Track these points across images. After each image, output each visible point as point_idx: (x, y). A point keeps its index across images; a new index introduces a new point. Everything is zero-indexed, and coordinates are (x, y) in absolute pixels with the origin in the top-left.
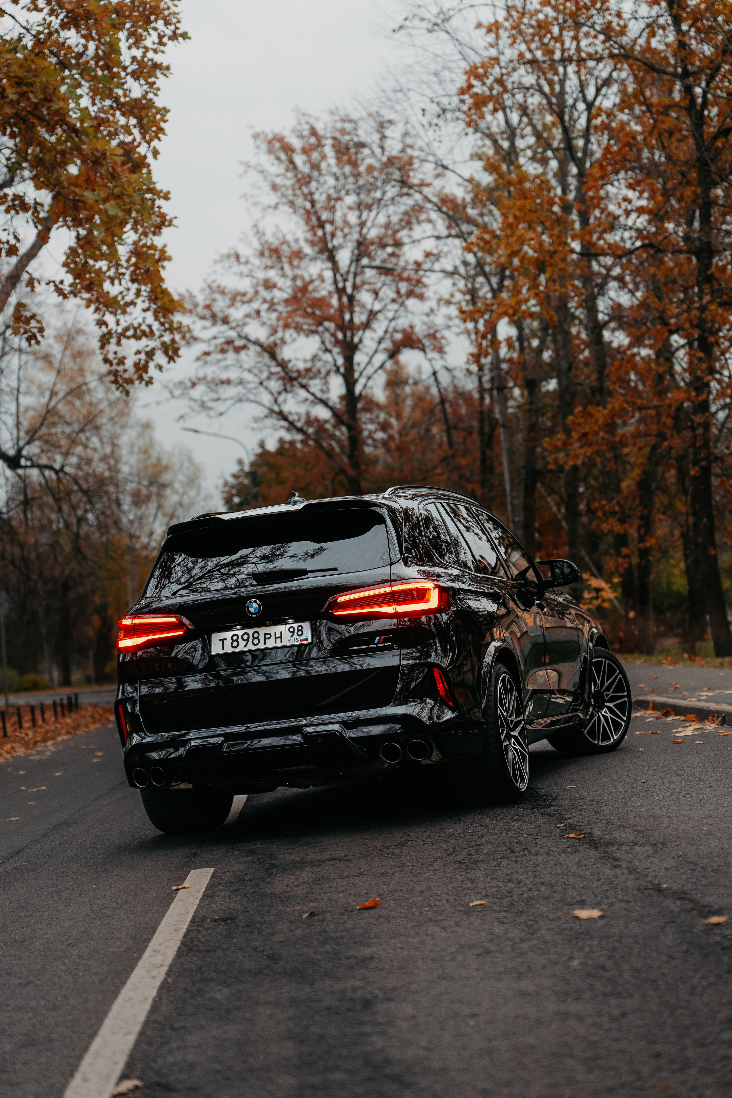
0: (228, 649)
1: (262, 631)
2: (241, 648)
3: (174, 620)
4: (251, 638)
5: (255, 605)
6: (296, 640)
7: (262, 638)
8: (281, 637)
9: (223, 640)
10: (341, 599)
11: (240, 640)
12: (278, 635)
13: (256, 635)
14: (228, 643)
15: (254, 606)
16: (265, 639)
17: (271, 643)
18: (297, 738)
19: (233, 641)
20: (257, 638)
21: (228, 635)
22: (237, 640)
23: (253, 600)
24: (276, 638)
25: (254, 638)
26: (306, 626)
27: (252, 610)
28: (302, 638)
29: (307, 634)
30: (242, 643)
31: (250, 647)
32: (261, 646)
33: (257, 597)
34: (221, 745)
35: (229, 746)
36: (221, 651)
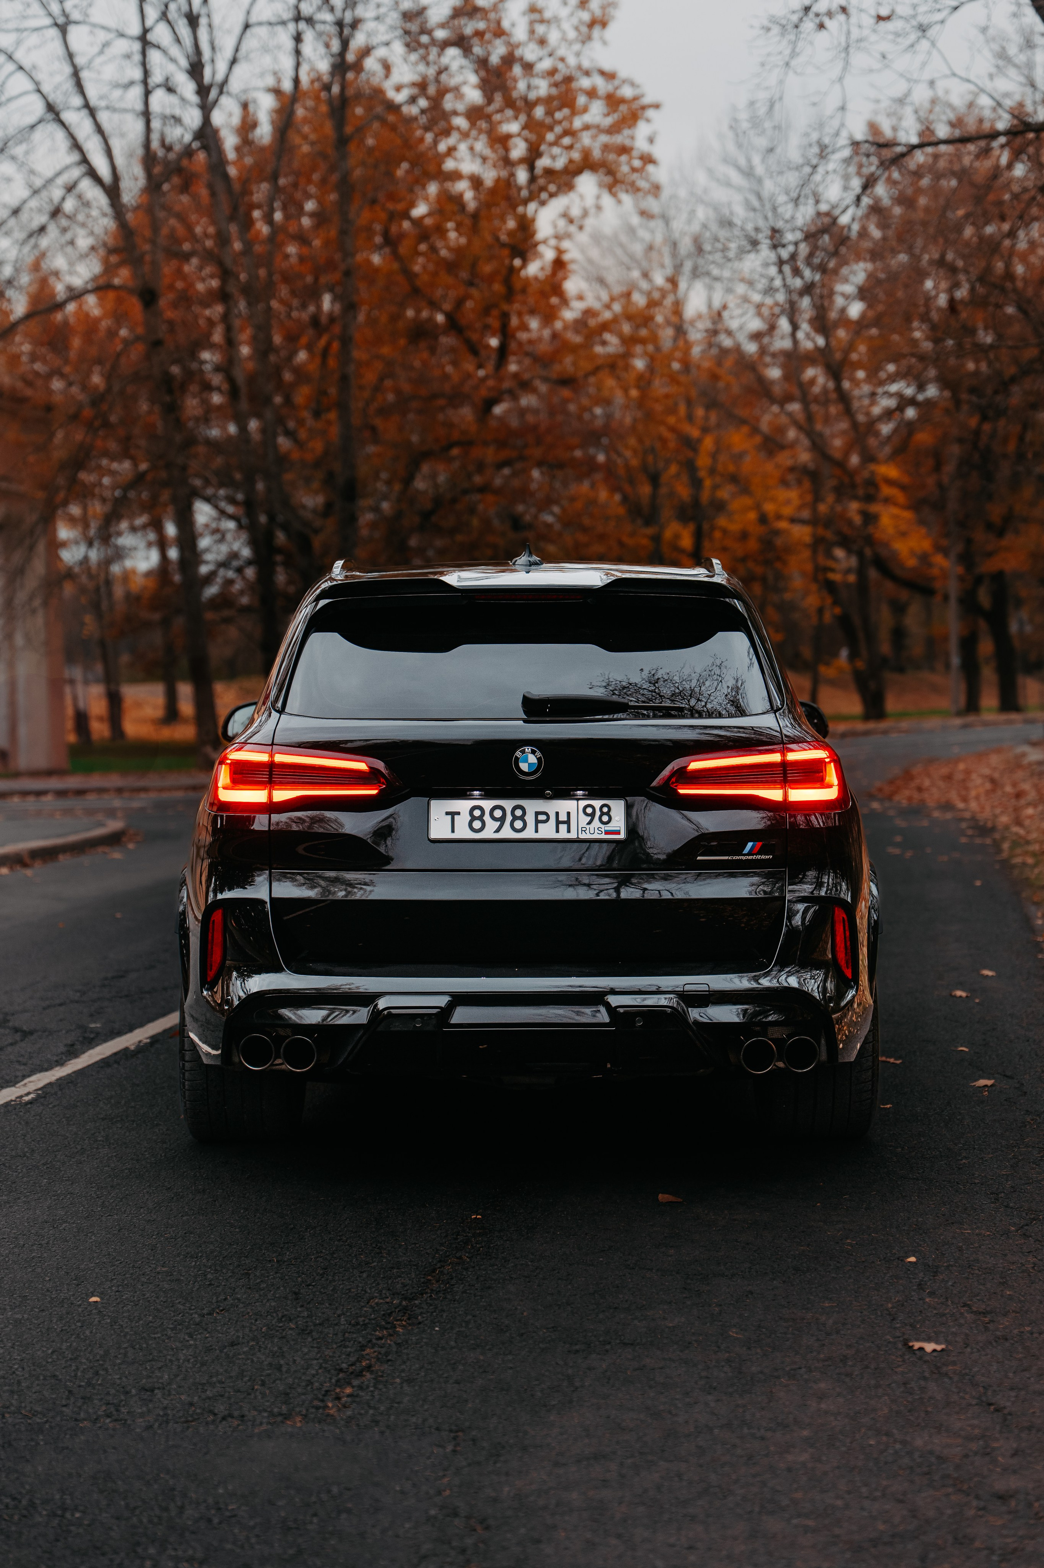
0: (463, 832)
1: (532, 806)
2: (489, 833)
3: (362, 766)
4: (509, 818)
5: (532, 759)
6: (595, 831)
7: (530, 819)
8: (568, 822)
9: (453, 814)
10: (694, 765)
11: (487, 818)
12: (563, 817)
13: (519, 813)
14: (462, 821)
15: (528, 761)
16: (537, 822)
17: (547, 831)
18: (594, 1014)
19: (473, 818)
20: (522, 818)
21: (463, 806)
22: (481, 818)
23: (528, 749)
24: (558, 822)
25: (515, 818)
26: (618, 808)
27: (524, 767)
28: (610, 827)
29: (619, 821)
30: (491, 826)
31: (507, 833)
32: (529, 833)
33: (536, 744)
34: (447, 1011)
35: (462, 1015)
36: (449, 835)
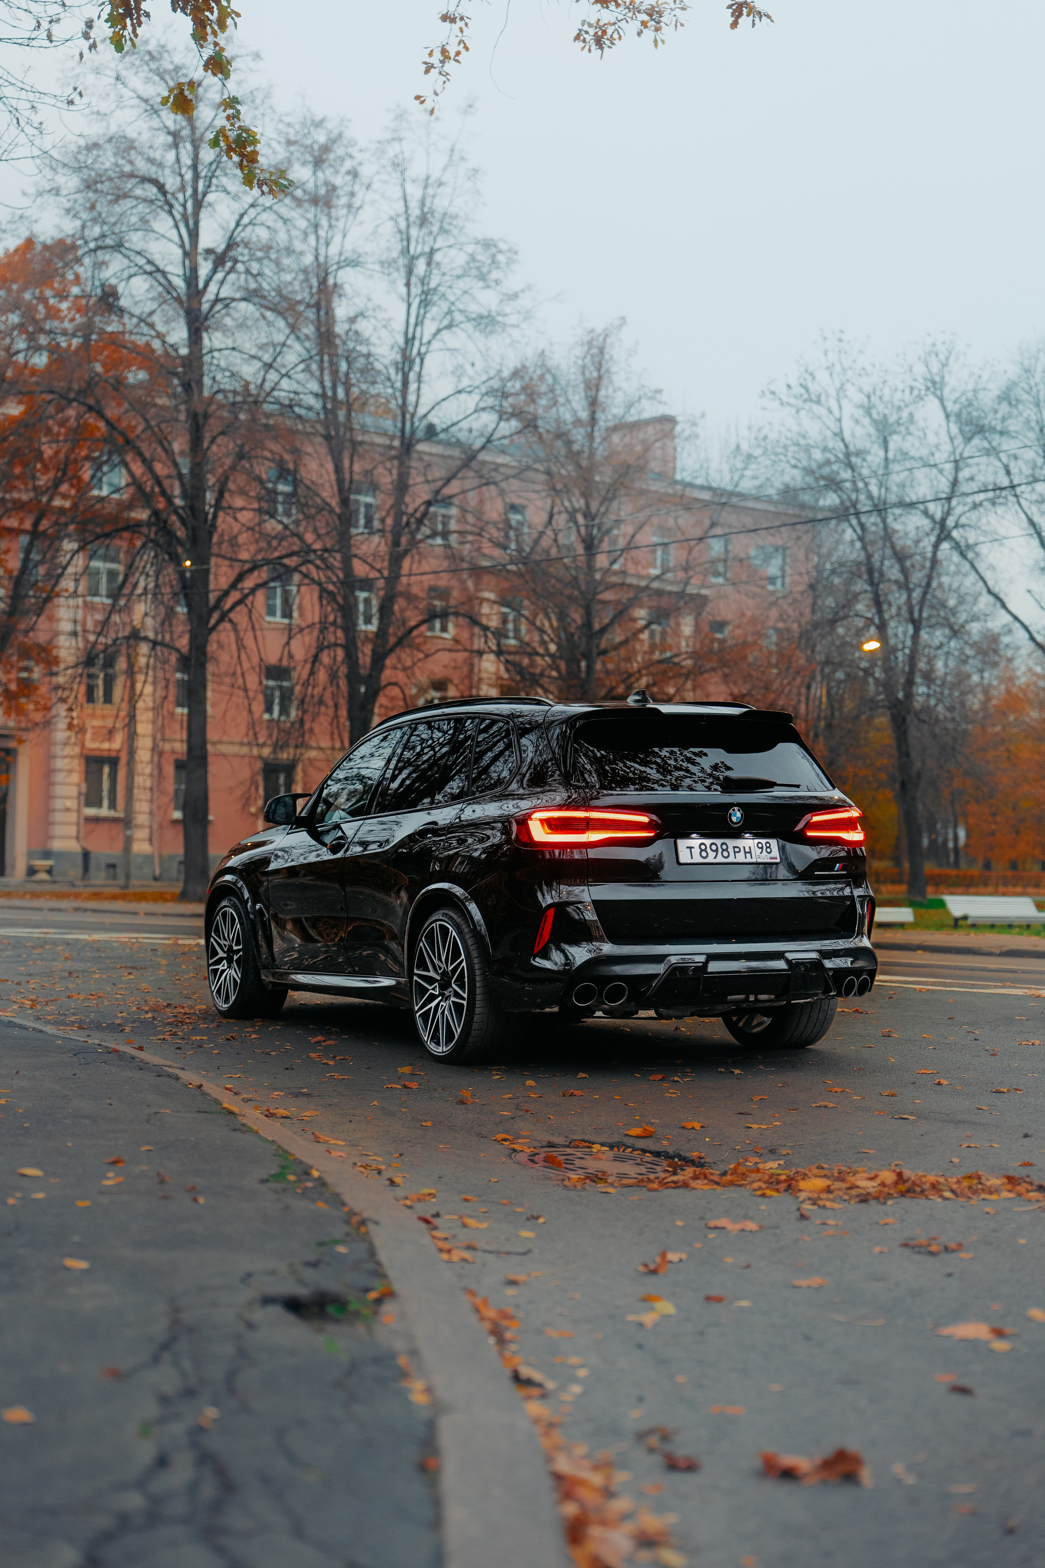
0: (697, 859)
1: (731, 843)
2: (711, 859)
3: (645, 819)
4: (720, 850)
5: (739, 814)
6: (765, 858)
7: (731, 850)
8: (750, 852)
9: (691, 848)
10: (816, 819)
11: (709, 850)
12: (748, 849)
13: (725, 847)
14: (696, 851)
15: (736, 815)
16: (735, 852)
17: (741, 858)
18: (781, 965)
19: (702, 850)
20: (727, 850)
21: (695, 842)
22: (706, 850)
23: (736, 808)
24: (746, 852)
25: (723, 850)
26: (774, 844)
27: (734, 819)
28: (771, 855)
29: (775, 853)
30: (712, 855)
31: (720, 859)
32: (731, 859)
33: (742, 806)
34: (705, 964)
35: (714, 967)
36: (690, 861)
